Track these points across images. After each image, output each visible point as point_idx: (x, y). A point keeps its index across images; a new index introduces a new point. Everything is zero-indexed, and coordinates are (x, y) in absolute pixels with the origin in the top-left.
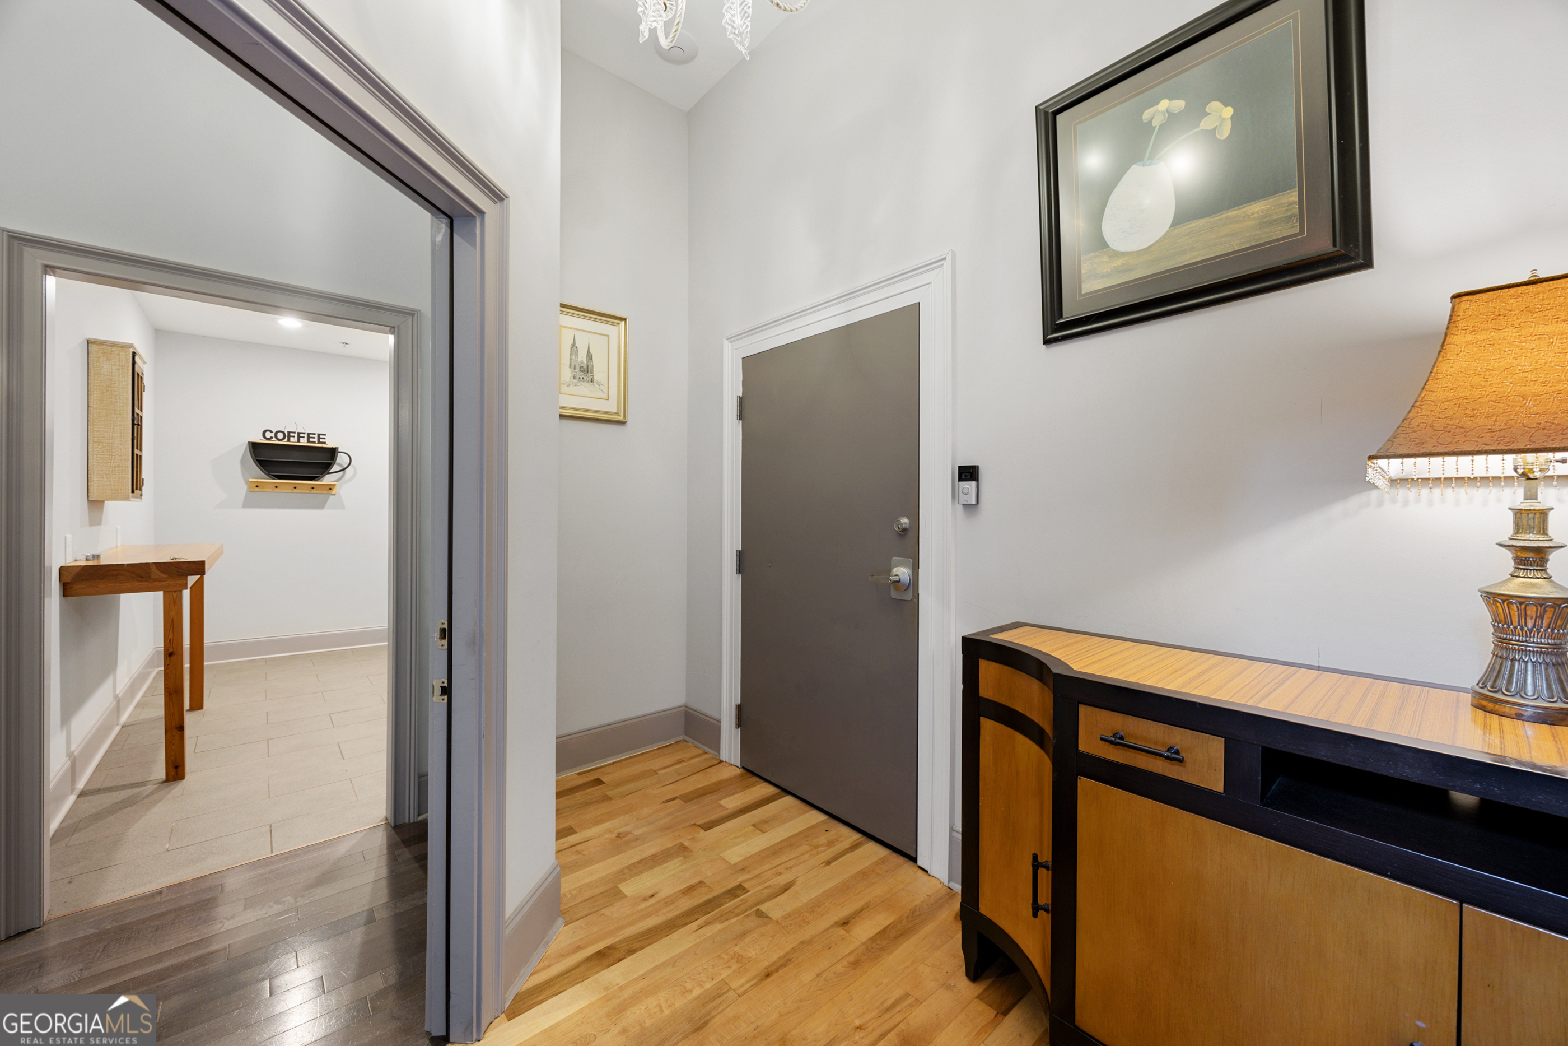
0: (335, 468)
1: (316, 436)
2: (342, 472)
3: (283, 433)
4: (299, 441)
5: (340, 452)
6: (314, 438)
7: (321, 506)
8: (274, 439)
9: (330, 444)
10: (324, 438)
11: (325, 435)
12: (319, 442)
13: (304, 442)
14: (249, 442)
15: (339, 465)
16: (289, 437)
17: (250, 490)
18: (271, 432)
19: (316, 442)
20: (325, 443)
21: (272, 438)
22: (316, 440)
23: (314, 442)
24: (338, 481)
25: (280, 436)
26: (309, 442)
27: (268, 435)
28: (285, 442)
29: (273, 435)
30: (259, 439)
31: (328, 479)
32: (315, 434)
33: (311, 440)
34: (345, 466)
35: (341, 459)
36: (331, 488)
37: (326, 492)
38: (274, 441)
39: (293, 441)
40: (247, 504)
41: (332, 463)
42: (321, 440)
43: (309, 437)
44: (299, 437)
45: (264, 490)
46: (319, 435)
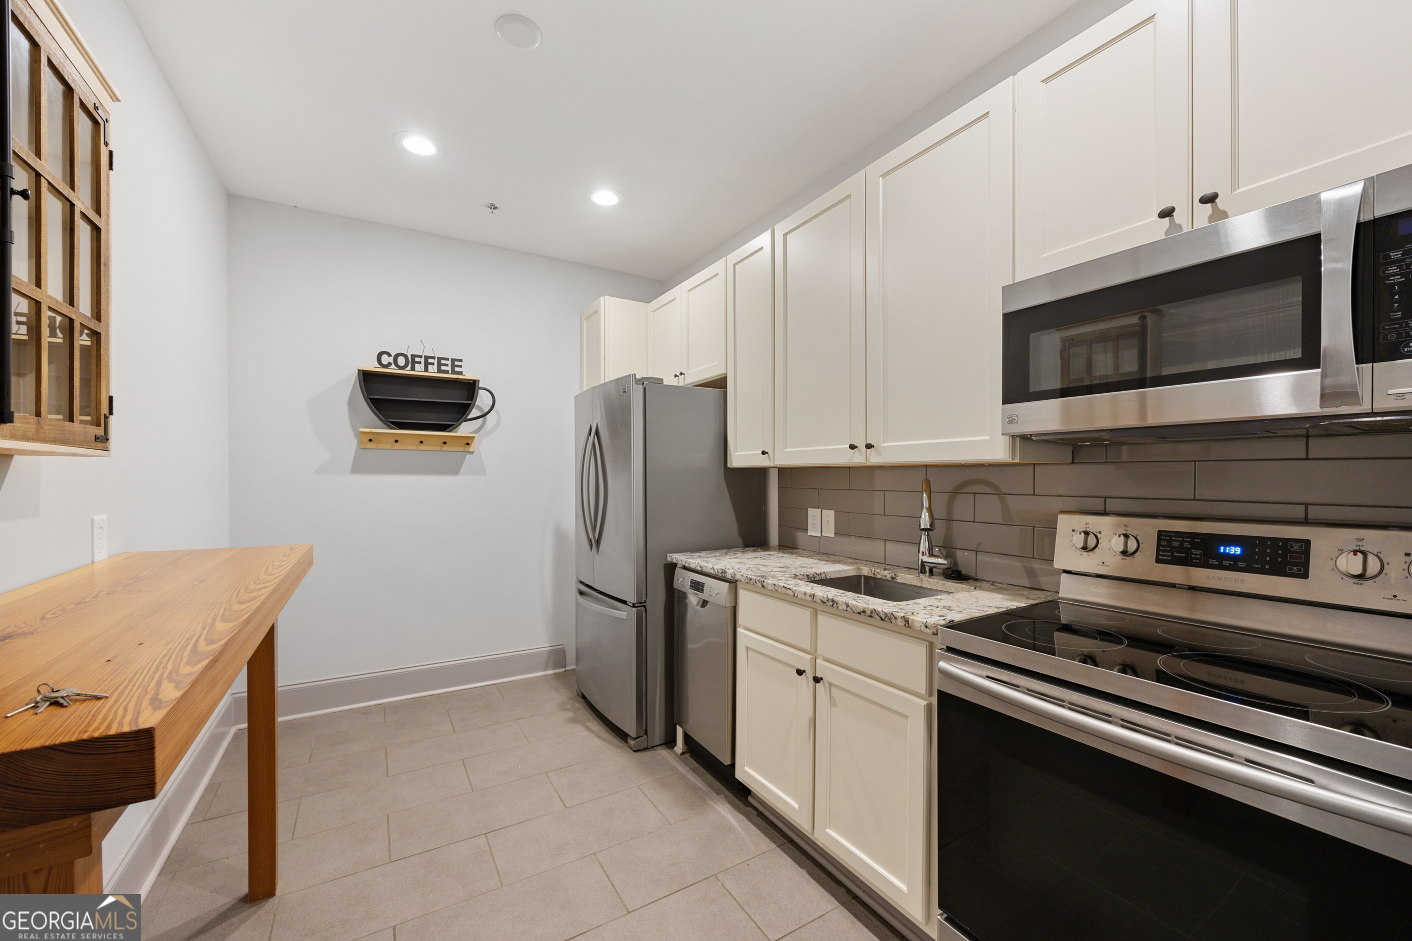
0: (474, 413)
1: (449, 362)
2: (482, 419)
3: (405, 356)
4: (426, 370)
5: (481, 388)
6: (447, 365)
7: (455, 470)
8: (393, 366)
9: (468, 373)
10: (460, 366)
11: (461, 361)
12: (453, 372)
13: (433, 372)
14: (359, 370)
15: (480, 409)
16: (414, 363)
17: (361, 447)
18: (389, 355)
19: (450, 372)
20: (461, 373)
21: (390, 364)
22: (449, 368)
23: (447, 372)
24: (477, 431)
25: (401, 361)
26: (440, 371)
27: (385, 359)
28: (407, 372)
29: (391, 360)
30: (372, 366)
31: (464, 429)
32: (447, 359)
33: (443, 368)
34: (486, 410)
35: (483, 400)
36: (467, 442)
37: (462, 449)
38: (393, 370)
39: (419, 371)
40: (358, 468)
41: (470, 404)
42: (457, 369)
43: (440, 365)
44: (427, 364)
45: (381, 446)
46: (453, 360)
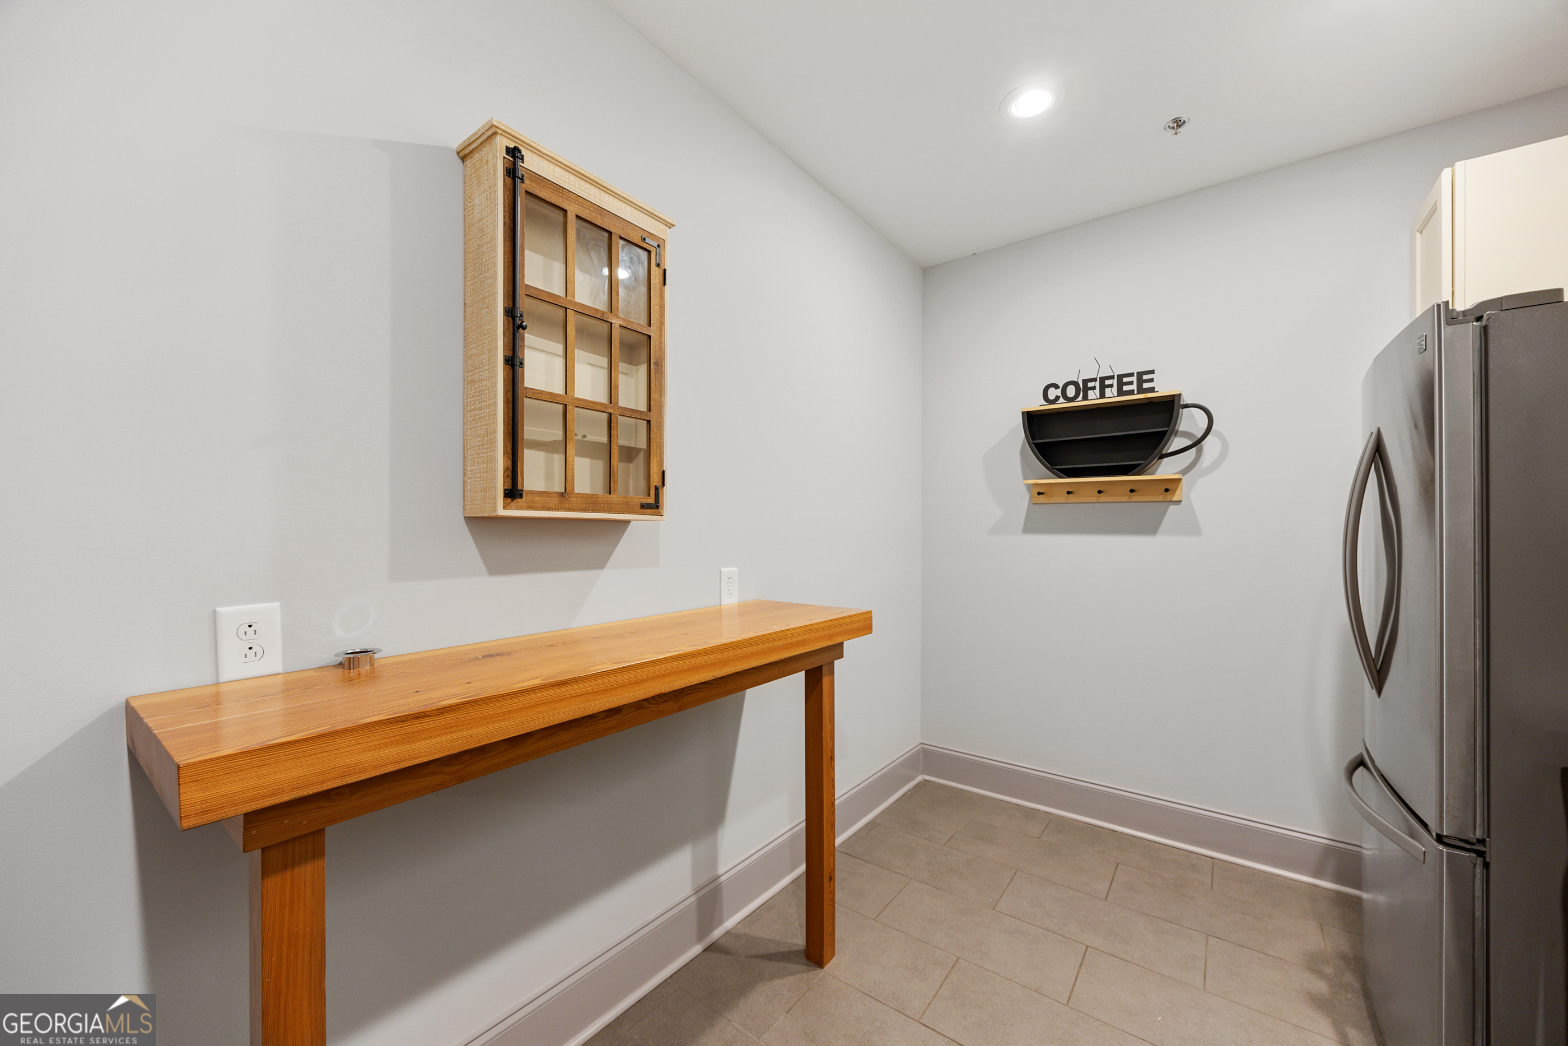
0: (1177, 443)
1: (1134, 379)
2: (1194, 450)
3: (1075, 384)
4: (1102, 395)
5: (1186, 406)
6: (1131, 383)
7: (1151, 529)
8: (1061, 400)
9: (1163, 388)
10: (1152, 380)
11: (1152, 372)
12: (1141, 390)
13: (1112, 396)
14: (1023, 412)
15: (1187, 435)
16: (1086, 389)
17: (1033, 504)
18: (1056, 386)
19: (1136, 392)
20: (1152, 390)
21: (1057, 398)
22: (1134, 387)
23: (1131, 392)
24: (1185, 471)
25: (1071, 391)
26: (1121, 393)
27: (1052, 393)
28: (1079, 403)
29: (1058, 392)
30: (1037, 404)
31: (1166, 469)
32: (1132, 375)
33: (1126, 388)
34: (1199, 435)
35: (1191, 422)
36: (1169, 487)
37: (1160, 499)
38: (1062, 404)
39: (1094, 398)
40: (1029, 527)
41: (1166, 431)
42: (1145, 386)
43: (1121, 384)
44: (1103, 387)
45: (1054, 500)
46: (1140, 375)
